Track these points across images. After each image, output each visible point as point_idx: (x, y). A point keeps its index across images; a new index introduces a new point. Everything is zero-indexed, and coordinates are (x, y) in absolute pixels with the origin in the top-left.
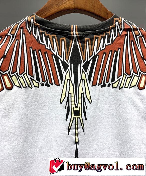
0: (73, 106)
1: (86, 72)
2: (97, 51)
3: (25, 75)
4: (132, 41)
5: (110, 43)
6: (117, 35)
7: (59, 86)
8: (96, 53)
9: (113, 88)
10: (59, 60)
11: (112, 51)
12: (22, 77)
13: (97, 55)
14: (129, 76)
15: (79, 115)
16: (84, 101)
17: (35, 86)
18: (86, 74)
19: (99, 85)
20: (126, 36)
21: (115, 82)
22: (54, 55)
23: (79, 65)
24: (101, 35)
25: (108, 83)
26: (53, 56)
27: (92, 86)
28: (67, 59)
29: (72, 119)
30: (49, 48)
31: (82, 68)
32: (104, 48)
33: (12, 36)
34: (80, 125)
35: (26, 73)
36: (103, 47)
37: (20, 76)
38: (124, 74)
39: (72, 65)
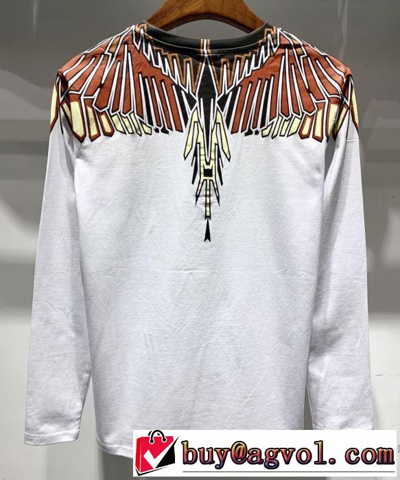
0: (203, 163)
1: (223, 111)
2: (239, 78)
3: (132, 115)
4: (292, 64)
5: (258, 67)
6: (269, 55)
7: (182, 131)
8: (238, 83)
9: (263, 137)
10: (183, 92)
11: (261, 79)
12: (127, 117)
13: (239, 85)
14: (287, 119)
15: (211, 176)
16: (219, 156)
17: (146, 133)
18: (223, 114)
19: (242, 131)
20: (284, 57)
21: (265, 127)
22: (175, 84)
23: (212, 99)
24: (245, 55)
25: (255, 130)
26: (174, 86)
27: (232, 133)
28: (194, 91)
29: (202, 181)
30: (167, 74)
31: (217, 105)
32: (250, 74)
33: (111, 54)
34: (212, 192)
35: (133, 112)
36: (248, 73)
37: (125, 116)
38: (279, 114)
39: (202, 99)
